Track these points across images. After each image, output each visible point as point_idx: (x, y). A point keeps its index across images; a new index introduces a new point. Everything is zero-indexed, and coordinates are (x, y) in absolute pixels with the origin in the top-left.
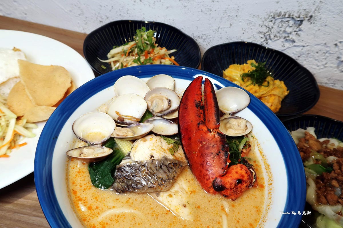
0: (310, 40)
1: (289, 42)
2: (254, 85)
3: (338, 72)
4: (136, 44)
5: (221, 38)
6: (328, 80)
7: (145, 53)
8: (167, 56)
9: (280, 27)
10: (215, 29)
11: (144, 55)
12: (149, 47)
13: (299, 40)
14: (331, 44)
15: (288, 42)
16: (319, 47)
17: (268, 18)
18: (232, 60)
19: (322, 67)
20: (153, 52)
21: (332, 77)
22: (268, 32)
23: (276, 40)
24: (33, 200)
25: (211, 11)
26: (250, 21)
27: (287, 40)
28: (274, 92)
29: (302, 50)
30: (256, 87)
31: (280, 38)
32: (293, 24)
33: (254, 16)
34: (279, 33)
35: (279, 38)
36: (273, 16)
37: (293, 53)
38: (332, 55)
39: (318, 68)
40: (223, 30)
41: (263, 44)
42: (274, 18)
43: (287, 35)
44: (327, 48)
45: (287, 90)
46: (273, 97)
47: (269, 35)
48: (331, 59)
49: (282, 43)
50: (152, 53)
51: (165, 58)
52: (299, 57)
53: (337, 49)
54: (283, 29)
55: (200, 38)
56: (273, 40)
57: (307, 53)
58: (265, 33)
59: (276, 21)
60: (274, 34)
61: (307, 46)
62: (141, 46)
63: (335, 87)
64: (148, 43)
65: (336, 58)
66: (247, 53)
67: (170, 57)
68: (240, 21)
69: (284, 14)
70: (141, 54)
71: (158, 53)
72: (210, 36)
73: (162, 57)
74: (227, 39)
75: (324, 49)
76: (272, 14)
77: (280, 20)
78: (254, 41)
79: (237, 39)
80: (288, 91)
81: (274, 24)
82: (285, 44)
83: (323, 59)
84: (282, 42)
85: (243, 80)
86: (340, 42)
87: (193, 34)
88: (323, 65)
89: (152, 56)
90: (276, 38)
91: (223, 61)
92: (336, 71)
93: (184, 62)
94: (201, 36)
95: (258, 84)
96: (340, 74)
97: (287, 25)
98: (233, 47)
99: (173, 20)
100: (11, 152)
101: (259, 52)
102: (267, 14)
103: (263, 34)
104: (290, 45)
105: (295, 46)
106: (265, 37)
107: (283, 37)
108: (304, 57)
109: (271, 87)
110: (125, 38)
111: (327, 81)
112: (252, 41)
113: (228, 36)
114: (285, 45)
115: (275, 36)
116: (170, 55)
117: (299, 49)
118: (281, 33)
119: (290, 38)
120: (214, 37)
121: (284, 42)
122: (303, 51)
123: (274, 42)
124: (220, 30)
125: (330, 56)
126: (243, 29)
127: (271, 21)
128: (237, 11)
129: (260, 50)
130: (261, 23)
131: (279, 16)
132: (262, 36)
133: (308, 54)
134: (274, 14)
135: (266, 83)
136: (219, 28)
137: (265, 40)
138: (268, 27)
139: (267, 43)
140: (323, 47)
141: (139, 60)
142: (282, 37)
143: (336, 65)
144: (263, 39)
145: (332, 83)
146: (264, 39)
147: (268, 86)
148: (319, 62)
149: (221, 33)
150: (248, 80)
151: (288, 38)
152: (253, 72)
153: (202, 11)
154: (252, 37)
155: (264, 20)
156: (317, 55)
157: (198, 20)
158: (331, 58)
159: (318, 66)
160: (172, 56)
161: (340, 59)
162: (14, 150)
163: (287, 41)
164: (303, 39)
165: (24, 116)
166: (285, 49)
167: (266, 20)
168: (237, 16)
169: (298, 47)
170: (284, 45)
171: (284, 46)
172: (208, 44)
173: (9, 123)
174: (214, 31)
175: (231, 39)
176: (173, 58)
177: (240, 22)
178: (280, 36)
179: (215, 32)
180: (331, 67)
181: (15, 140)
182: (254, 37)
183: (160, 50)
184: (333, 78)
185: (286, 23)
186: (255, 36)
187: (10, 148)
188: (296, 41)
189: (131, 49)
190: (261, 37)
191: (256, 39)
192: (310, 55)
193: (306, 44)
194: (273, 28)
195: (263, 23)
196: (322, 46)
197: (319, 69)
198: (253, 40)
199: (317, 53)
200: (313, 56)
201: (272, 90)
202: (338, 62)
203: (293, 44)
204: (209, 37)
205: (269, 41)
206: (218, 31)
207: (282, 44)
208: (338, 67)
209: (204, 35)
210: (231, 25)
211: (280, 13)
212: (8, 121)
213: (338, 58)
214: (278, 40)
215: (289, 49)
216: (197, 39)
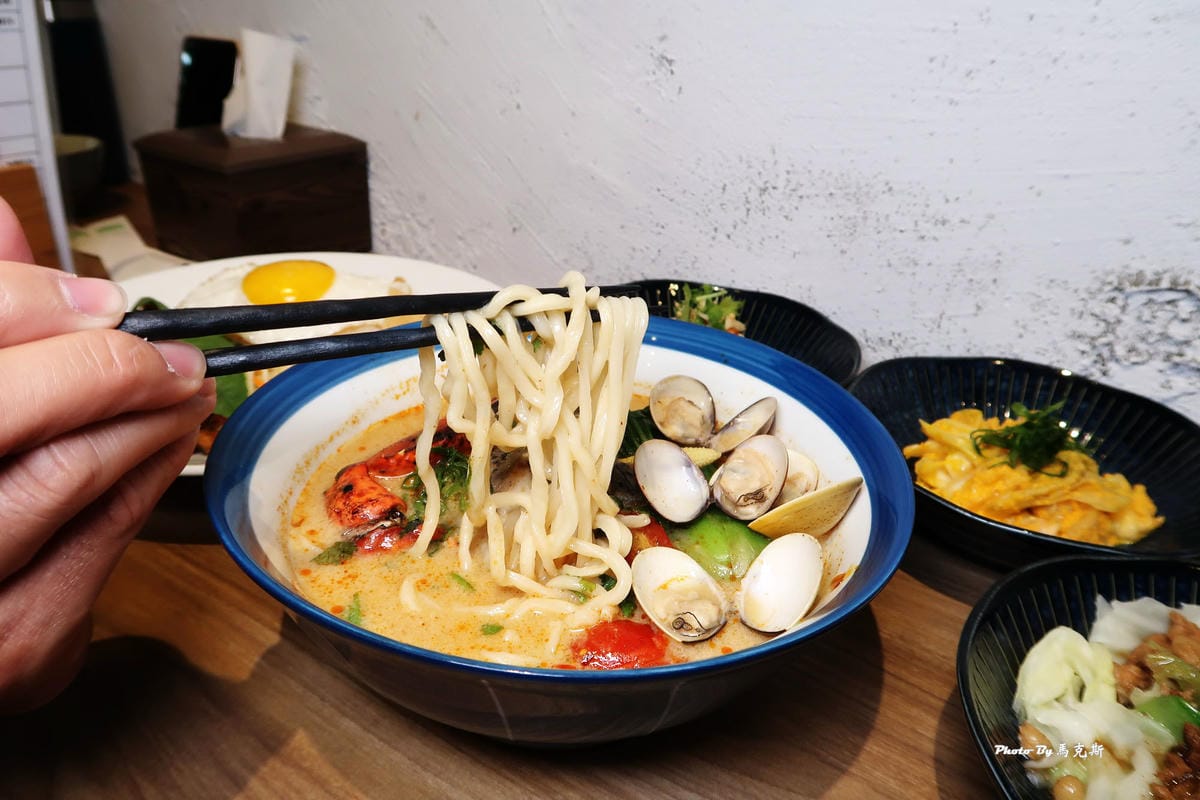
1: (1192, 374)
2: (1014, 467)
5: (949, 348)
9: (1148, 322)
10: (931, 319)
15: (1182, 372)
17: (1100, 290)
22: (1105, 333)
23: (1136, 364)
25: (916, 264)
26: (1039, 297)
27: (1177, 365)
28: (1078, 496)
30: (1020, 475)
31: (1151, 356)
32: (1191, 313)
33: (1052, 281)
34: (1143, 339)
35: (1145, 357)
36: (1116, 284)
40: (956, 324)
41: (1092, 374)
42: (1119, 289)
43: (1174, 349)
45: (1157, 515)
46: (1078, 513)
47: (1108, 344)
49: (1159, 374)
54: (1156, 328)
55: (883, 345)
56: (1126, 363)
58: (1093, 339)
59: (1130, 301)
60: (1126, 342)
68: (1007, 296)
69: (1154, 277)
72: (914, 338)
76: (1112, 278)
77: (1144, 298)
79: (1002, 353)
81: (1124, 308)
82: (1171, 378)
84: (1161, 371)
85: (979, 452)
87: (865, 331)
90: (1136, 356)
94: (887, 339)
95: (1028, 466)
97: (1171, 315)
98: (980, 372)
99: (810, 290)
102: (1097, 278)
103: (1087, 340)
104: (1192, 384)
106: (1096, 352)
107: (1162, 356)
109: (1072, 478)
113: (970, 343)
114: (1172, 384)
115: (1132, 350)
118: (1151, 339)
119: (1188, 358)
120: (927, 344)
121: (1168, 372)
123: (1130, 371)
124: (945, 323)
126: (1017, 322)
127: (1112, 300)
128: (997, 268)
129: (1076, 391)
130: (1079, 306)
131: (1136, 284)
132: (1087, 348)
134: (1119, 277)
135: (1055, 468)
136: (941, 317)
137: (1096, 362)
138: (1103, 318)
139: (1104, 374)
142: (1157, 353)
144: (1088, 356)
146: (1094, 358)
147: (1063, 476)
149: (948, 333)
150: (998, 454)
151: (1178, 360)
153: (890, 265)
154: (1051, 349)
155: (1084, 295)
157: (879, 292)
163: (1178, 370)
166: (1176, 398)
167: (1092, 294)
168: (995, 281)
170: (1168, 381)
171: (1170, 388)
175: (982, 353)
177: (1007, 299)
178: (1151, 351)
179: (929, 329)
182: (1058, 351)
185: (1168, 307)
186: (1059, 345)
190: (1083, 352)
191: (1065, 356)
194: (1119, 321)
195: (1085, 306)
204: (912, 342)
205: (1112, 366)
206: (939, 326)
207: (1162, 380)
209: (896, 336)
210: (979, 308)
211: (1140, 273)
214: (1143, 363)
215: (1191, 397)
216: (877, 347)
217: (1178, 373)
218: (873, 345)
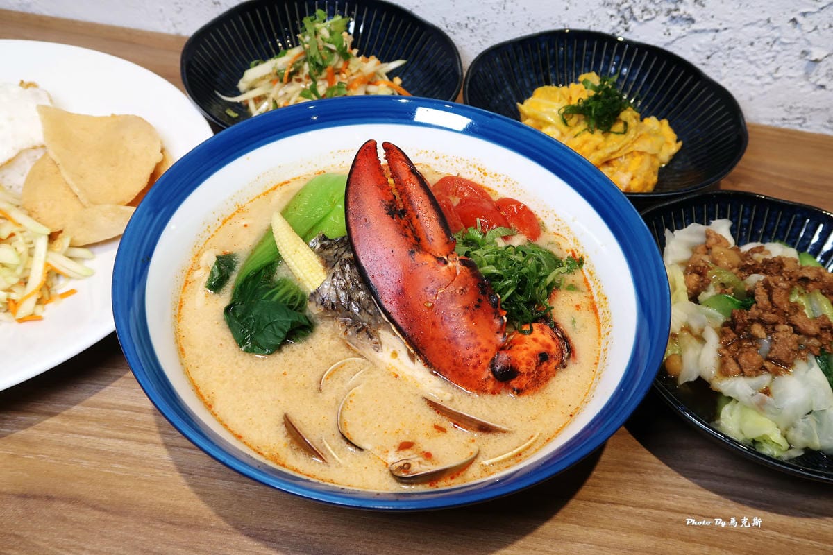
0: (731, 14)
1: (681, 23)
2: (592, 132)
3: (809, 89)
4: (305, 52)
5: (513, 24)
6: (786, 111)
7: (328, 72)
8: (382, 77)
10: (498, 3)
11: (326, 79)
12: (336, 57)
13: (702, 16)
14: (783, 21)
15: (677, 22)
16: (754, 29)
18: (543, 78)
19: (768, 79)
20: (347, 68)
21: (795, 103)
23: (648, 20)
24: (103, 408)
27: (673, 18)
28: (639, 146)
29: (714, 39)
30: (597, 137)
31: (657, 13)
35: (654, 15)
37: (694, 50)
38: (788, 47)
39: (758, 82)
40: (517, 4)
41: (618, 32)
43: (672, 6)
44: (773, 32)
45: (678, 141)
46: (638, 159)
47: (630, 7)
48: (786, 58)
49: (663, 26)
50: (344, 73)
51: (378, 83)
52: (708, 57)
53: (797, 32)
55: (461, 29)
56: (641, 21)
57: (727, 46)
58: (619, 5)
60: (641, 5)
61: (726, 29)
62: (318, 57)
63: (807, 127)
64: (333, 47)
65: (798, 54)
66: (579, 58)
67: (391, 80)
70: (318, 77)
71: (359, 71)
72: (486, 20)
73: (370, 80)
74: (528, 25)
75: (767, 35)
78: (594, 25)
79: (553, 24)
80: (680, 143)
82: (669, 27)
83: (768, 58)
84: (664, 23)
85: (565, 122)
86: (804, 14)
87: (444, 18)
88: (770, 74)
89: (346, 79)
90: (647, 14)
91: (519, 82)
92: (802, 87)
93: (425, 89)
94: (464, 24)
95: (602, 130)
96: (813, 93)
98: (543, 45)
100: (44, 310)
101: (609, 54)
103: (614, 6)
104: (684, 29)
105: (696, 31)
106: (620, 15)
107: (665, 12)
108: (720, 57)
109: (632, 134)
110: (278, 40)
111: (785, 115)
112: (590, 26)
113: (529, 19)
114: (671, 32)
115: (645, 10)
116: (391, 75)
117: (705, 39)
119: (681, 12)
121: (668, 23)
122: (715, 42)
123: (644, 26)
124: (508, 5)
125: (784, 50)
129: (611, 47)
132: (614, 12)
133: (730, 48)
135: (619, 127)
137: (621, 22)
139: (627, 30)
140: (764, 31)
141: (314, 90)
142: (661, 10)
143: (802, 73)
144: (615, 19)
145: (798, 118)
146: (619, 19)
147: (625, 132)
148: (757, 66)
149: (512, 13)
150: (578, 122)
151: (675, 14)
152: (590, 100)
154: (589, 16)
156: (752, 49)
158: (788, 55)
159: (758, 78)
160: (395, 76)
161: (808, 57)
162: (50, 306)
163: (674, 21)
164: (712, 14)
165: (64, 231)
166: (673, 41)
169: (703, 34)
170: (668, 30)
171: (670, 34)
172: (484, 40)
173: (34, 248)
174: (494, 9)
175: (539, 26)
176: (397, 81)
178: (657, 9)
179: (497, 11)
180: (790, 78)
181: (49, 284)
182: (593, 17)
183: (364, 64)
184: (798, 105)
186: (594, 13)
187: (40, 302)
188: (697, 19)
189: (293, 64)
190: (612, 16)
191: (599, 20)
192: (733, 51)
193: (721, 24)
196: (761, 27)
197: (763, 85)
198: (592, 24)
199: (752, 44)
200: (743, 53)
201: (634, 141)
202: (805, 63)
203: (689, 28)
204: (484, 23)
205: (632, 24)
206: (504, 8)
207: (665, 30)
208: (807, 76)
209: (471, 20)
212: (31, 243)
213: (805, 53)
214: (652, 19)
215: (683, 39)
216: (456, 31)
217: (675, 24)
218: (452, 30)
